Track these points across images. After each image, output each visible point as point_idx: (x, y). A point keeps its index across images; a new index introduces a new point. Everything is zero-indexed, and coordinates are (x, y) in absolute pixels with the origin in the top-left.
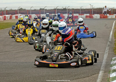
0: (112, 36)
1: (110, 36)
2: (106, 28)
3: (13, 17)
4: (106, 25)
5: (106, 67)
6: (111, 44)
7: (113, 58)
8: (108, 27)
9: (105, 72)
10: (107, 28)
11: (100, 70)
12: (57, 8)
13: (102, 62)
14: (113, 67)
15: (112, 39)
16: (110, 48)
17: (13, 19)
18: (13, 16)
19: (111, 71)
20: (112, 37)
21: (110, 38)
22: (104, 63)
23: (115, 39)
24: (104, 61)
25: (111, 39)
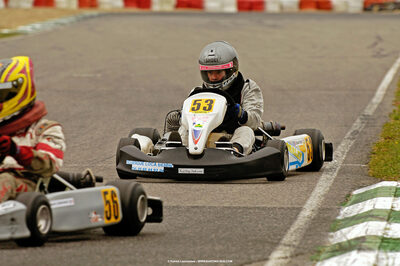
0: (388, 89)
1: (375, 90)
2: (374, 56)
4: (376, 44)
5: (309, 229)
6: (367, 126)
7: (355, 190)
8: (382, 50)
9: (295, 255)
10: (378, 55)
11: (277, 244)
13: (300, 210)
14: (338, 233)
15: (381, 104)
16: (356, 145)
19: (327, 249)
20: (385, 95)
21: (374, 100)
22: (307, 213)
23: (396, 103)
24: (309, 202)
25: (376, 106)
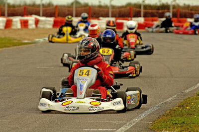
3: (13, 23)
12: (143, 2)
17: (14, 27)
18: (16, 22)
